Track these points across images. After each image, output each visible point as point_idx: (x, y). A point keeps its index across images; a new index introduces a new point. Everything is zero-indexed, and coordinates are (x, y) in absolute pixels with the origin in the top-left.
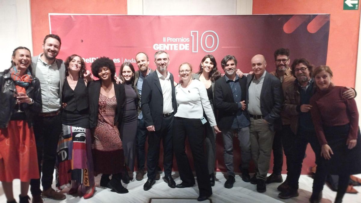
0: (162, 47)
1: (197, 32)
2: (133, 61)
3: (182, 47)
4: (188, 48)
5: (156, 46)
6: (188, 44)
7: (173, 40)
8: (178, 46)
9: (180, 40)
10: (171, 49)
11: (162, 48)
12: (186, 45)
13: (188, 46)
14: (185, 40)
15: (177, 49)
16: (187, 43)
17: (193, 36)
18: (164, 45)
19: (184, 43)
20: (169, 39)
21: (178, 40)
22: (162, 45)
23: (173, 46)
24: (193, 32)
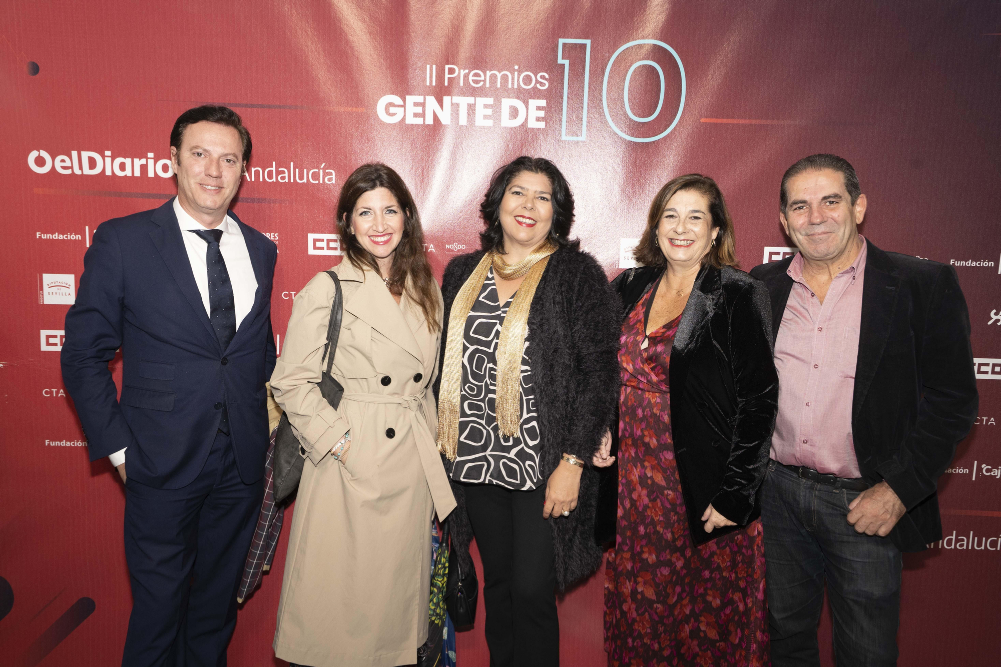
0: (419, 110)
1: (588, 42)
2: (278, 173)
3: (514, 113)
4: (538, 119)
5: (391, 104)
6: (543, 103)
7: (471, 78)
8: (497, 107)
9: (505, 78)
10: (463, 120)
11: (416, 115)
12: (534, 103)
13: (539, 108)
14: (528, 80)
15: (489, 123)
16: (536, 94)
17: (566, 62)
18: (431, 101)
19: (525, 96)
20: (451, 71)
21: (493, 78)
22: (420, 99)
23: (471, 108)
24: (564, 45)
